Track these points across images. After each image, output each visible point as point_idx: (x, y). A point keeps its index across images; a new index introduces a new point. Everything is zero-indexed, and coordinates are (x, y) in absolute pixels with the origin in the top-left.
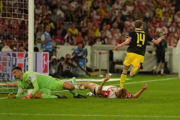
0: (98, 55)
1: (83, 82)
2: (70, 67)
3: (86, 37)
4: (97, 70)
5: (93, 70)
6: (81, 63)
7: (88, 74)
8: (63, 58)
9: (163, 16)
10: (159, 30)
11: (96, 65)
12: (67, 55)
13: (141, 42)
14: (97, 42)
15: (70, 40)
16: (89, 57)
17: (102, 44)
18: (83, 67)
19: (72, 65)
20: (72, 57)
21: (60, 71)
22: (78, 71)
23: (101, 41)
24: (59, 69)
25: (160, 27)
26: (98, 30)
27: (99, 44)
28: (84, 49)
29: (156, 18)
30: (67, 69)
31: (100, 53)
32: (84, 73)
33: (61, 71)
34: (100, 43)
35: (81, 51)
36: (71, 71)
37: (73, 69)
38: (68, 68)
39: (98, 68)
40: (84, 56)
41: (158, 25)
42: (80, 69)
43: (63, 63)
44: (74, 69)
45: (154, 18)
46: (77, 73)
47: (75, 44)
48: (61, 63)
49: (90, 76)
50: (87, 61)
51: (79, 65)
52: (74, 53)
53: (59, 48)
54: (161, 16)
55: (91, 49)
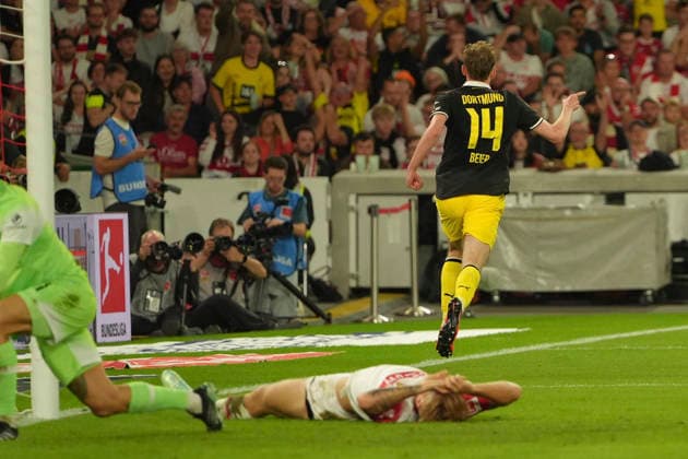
0: (365, 218)
1: (296, 349)
2: (230, 282)
3: (306, 137)
4: (360, 293)
5: (344, 291)
6: (283, 262)
7: (319, 314)
8: (195, 240)
9: (670, 22)
10: (654, 91)
11: (357, 269)
12: (218, 223)
13: (485, 144)
14: (360, 159)
15: (228, 153)
16: (319, 232)
17: (382, 165)
18: (293, 279)
19: (242, 273)
20: (239, 232)
21: (183, 302)
22: (272, 297)
23: (377, 152)
24: (178, 293)
25: (658, 75)
26: (360, 101)
27: (365, 166)
28: (299, 191)
29: (638, 34)
30: (218, 291)
31: (372, 211)
32: (301, 309)
33: (190, 300)
34: (374, 160)
35: (280, 203)
36: (239, 298)
37: (245, 291)
38: (222, 285)
39: (364, 283)
40: (299, 227)
41: (647, 68)
42: (278, 291)
43: (197, 261)
44: (251, 291)
45: (629, 36)
46: (266, 306)
47: (252, 170)
48: (187, 263)
49: (328, 320)
50: (311, 250)
51: (273, 272)
52: (248, 213)
53: (177, 191)
54: (659, 24)
55: (331, 191)
